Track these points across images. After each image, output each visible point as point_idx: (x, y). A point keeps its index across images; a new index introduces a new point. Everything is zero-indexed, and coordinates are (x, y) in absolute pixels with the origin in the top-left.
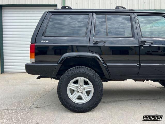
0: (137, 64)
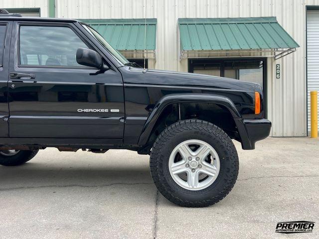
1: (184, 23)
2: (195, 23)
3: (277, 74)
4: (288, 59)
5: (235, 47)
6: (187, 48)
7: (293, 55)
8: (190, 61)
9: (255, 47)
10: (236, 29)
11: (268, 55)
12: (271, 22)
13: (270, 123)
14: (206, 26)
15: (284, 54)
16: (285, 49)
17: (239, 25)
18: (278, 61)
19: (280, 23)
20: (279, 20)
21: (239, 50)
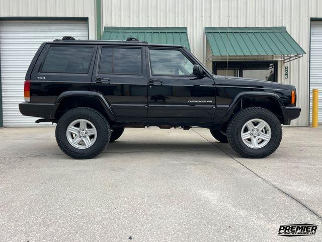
0: (144, 105)
1: (210, 32)
2: (219, 31)
3: (286, 74)
4: (294, 63)
5: (255, 53)
6: (217, 54)
7: (299, 61)
8: (214, 63)
9: (270, 53)
10: (253, 37)
11: (279, 59)
12: (281, 31)
13: (300, 109)
14: (228, 34)
15: (292, 59)
16: (292, 55)
17: (256, 34)
18: (287, 64)
19: (289, 32)
20: (288, 29)
21: (258, 56)
